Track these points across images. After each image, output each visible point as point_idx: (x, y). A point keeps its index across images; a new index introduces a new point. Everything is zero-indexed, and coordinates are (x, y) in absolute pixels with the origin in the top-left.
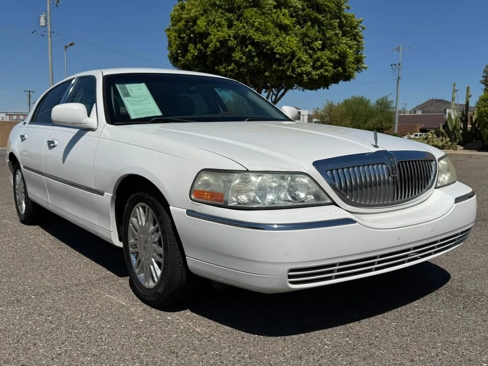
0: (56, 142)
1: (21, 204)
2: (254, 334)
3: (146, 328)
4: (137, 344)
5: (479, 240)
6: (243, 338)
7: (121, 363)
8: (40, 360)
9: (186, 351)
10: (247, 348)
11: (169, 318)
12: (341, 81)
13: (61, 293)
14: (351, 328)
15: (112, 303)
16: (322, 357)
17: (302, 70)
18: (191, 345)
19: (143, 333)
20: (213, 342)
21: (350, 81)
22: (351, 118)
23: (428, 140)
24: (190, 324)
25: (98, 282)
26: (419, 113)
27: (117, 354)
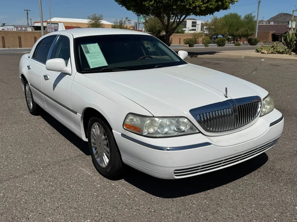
0: (49, 77)
1: (30, 103)
2: (157, 196)
3: (101, 191)
4: (97, 201)
5: (290, 132)
6: (151, 199)
7: (89, 214)
8: (48, 210)
9: (122, 207)
10: (153, 205)
11: (113, 184)
12: (221, 10)
13: (56, 166)
14: (208, 193)
15: (83, 173)
16: (191, 212)
17: (195, 5)
18: (124, 203)
19: (100, 194)
20: (136, 201)
21: (227, 10)
22: (228, 27)
23: (274, 47)
24: (124, 189)
25: (75, 158)
26: (272, 23)
27: (87, 207)
